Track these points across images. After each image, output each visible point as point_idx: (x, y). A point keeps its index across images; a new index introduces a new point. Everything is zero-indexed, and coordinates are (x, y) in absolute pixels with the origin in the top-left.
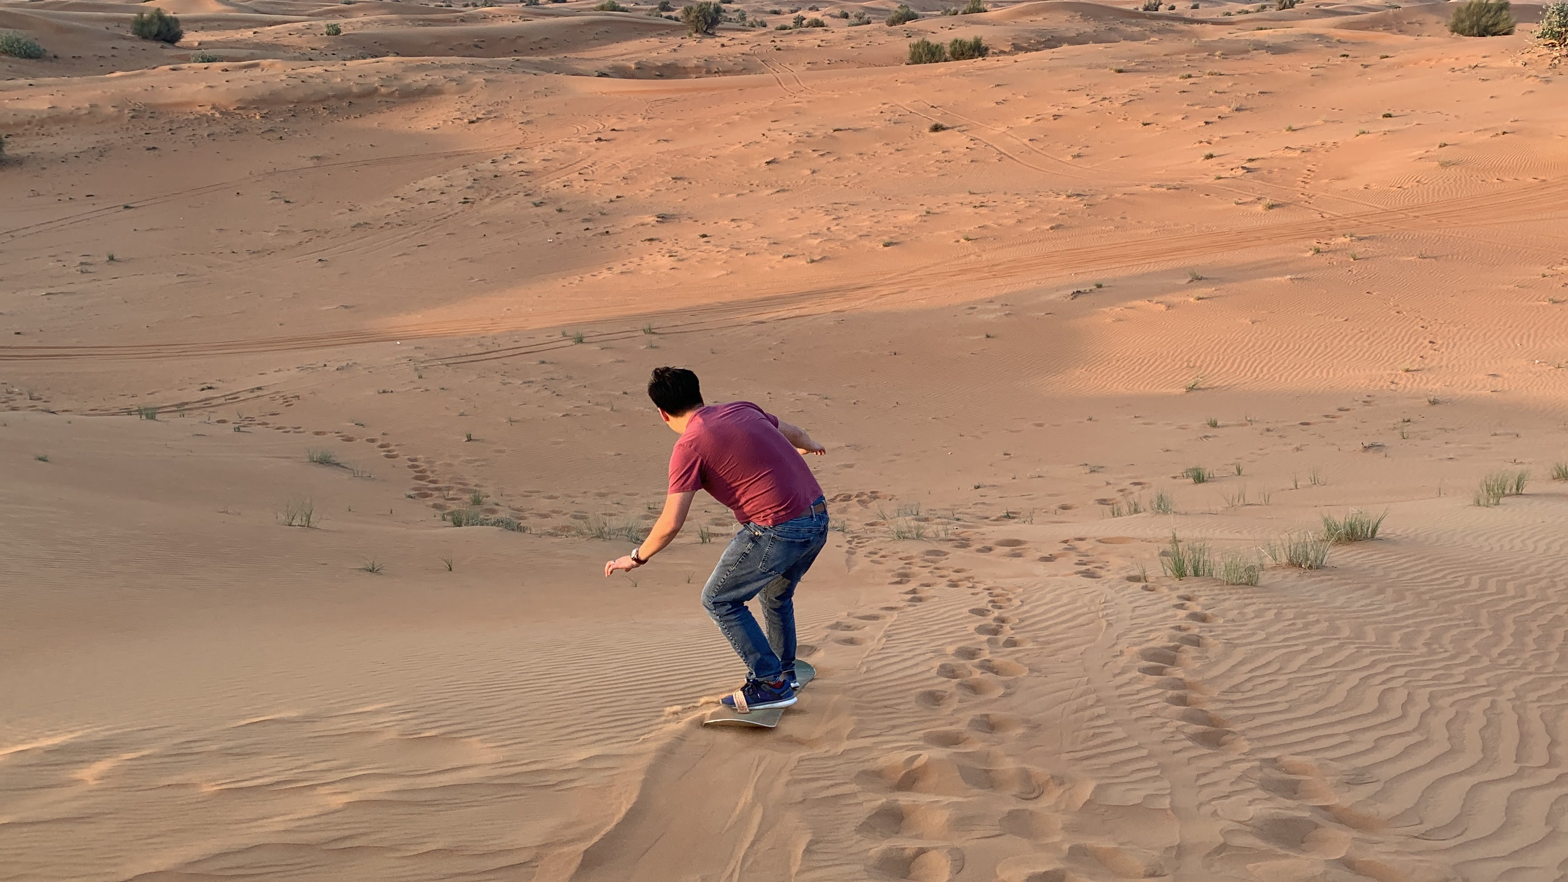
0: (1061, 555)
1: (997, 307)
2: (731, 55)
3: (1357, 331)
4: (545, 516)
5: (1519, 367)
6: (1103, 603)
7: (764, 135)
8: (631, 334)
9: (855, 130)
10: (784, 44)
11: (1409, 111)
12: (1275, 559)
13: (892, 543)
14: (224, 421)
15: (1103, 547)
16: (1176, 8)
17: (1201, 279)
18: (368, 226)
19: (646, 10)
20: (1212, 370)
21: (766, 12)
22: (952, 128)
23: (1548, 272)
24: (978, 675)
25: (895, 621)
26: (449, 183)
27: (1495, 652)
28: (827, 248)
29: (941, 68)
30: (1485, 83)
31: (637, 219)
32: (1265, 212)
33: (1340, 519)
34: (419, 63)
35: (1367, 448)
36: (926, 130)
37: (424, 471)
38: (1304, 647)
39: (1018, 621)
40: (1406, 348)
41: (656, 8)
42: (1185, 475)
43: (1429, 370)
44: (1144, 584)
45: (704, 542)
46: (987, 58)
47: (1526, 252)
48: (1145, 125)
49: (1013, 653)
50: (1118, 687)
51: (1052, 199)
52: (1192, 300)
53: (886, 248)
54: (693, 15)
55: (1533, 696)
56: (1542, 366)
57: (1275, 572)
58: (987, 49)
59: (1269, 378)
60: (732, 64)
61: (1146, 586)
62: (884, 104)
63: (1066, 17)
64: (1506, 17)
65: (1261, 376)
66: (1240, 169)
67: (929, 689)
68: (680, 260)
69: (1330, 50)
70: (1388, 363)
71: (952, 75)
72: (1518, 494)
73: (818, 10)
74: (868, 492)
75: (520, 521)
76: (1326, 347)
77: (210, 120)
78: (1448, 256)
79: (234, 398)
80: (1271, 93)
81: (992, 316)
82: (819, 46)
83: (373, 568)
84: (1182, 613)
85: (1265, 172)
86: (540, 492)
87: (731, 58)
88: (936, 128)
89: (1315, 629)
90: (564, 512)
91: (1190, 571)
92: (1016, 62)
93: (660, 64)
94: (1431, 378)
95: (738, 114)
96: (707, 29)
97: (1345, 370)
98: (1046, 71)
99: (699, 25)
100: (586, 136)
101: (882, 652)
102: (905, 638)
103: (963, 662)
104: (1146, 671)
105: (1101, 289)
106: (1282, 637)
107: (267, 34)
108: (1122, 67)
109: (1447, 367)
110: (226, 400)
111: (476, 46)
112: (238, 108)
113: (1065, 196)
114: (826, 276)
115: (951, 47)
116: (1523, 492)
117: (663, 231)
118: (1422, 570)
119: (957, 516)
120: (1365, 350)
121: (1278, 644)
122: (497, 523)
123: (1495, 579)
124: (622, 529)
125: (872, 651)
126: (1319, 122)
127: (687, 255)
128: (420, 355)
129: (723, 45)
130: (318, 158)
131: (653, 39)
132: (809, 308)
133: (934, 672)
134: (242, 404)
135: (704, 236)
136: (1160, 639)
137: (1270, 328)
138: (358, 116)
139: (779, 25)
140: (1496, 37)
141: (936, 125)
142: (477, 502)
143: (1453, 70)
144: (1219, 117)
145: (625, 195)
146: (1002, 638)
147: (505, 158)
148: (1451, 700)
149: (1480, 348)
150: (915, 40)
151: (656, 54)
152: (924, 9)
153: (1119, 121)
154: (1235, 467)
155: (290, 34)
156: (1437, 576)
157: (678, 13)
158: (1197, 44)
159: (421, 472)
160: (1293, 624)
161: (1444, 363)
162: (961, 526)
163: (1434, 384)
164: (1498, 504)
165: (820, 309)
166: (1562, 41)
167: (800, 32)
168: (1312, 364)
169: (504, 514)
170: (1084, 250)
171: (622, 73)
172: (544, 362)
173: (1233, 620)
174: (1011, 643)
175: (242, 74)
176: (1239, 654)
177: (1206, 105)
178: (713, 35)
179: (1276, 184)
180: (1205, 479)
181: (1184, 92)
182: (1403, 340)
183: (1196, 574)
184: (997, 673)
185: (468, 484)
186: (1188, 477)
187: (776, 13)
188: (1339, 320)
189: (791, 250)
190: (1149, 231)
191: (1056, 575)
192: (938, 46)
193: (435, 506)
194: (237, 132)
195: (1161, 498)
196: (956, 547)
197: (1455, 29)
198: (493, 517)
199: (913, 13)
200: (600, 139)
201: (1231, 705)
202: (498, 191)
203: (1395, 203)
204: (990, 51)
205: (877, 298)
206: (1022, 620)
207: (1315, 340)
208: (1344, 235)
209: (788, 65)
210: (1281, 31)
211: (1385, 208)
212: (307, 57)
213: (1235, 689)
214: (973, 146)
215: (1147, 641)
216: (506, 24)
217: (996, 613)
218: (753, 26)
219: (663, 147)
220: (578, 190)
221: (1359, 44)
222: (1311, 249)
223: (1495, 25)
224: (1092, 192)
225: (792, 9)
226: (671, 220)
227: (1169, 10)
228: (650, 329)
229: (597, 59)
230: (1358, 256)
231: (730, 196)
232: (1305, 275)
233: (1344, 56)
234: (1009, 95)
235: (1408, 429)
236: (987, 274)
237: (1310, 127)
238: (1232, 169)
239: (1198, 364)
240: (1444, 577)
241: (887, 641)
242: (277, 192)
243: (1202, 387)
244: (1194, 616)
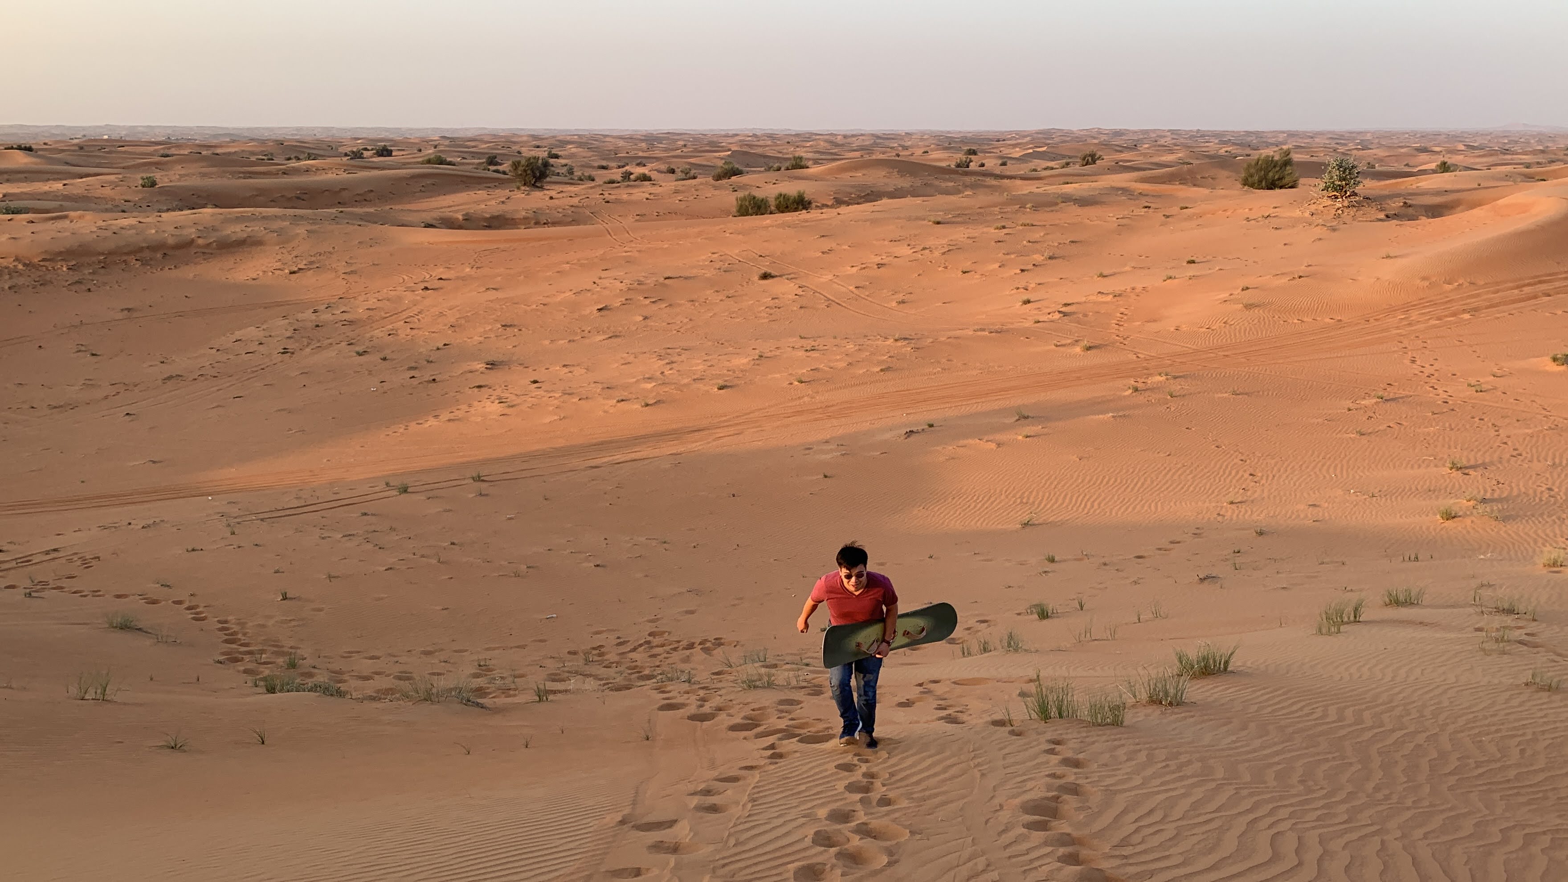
0: (919, 700)
1: (832, 447)
2: (560, 208)
3: (1179, 466)
4: (366, 678)
5: (1336, 498)
6: (973, 751)
7: (594, 283)
8: (458, 483)
9: (686, 278)
10: (613, 197)
11: (1211, 258)
12: (1135, 696)
13: (743, 692)
14: (13, 587)
15: (959, 689)
16: (986, 165)
17: (1028, 417)
18: (181, 378)
19: (472, 164)
20: (1045, 505)
21: (593, 167)
22: (780, 276)
23: (1351, 406)
24: (856, 841)
25: (757, 783)
26: (267, 334)
27: (1370, 786)
28: (661, 392)
29: (767, 220)
30: (1278, 231)
31: (466, 367)
32: (1083, 353)
33: (1193, 654)
34: (239, 215)
35: (1202, 580)
36: (756, 278)
37: (235, 633)
38: (1182, 791)
39: (887, 776)
40: (1228, 481)
41: (483, 163)
42: (1029, 611)
43: (1252, 501)
44: (1011, 728)
45: (540, 700)
46: (812, 211)
47: (1330, 388)
48: (965, 272)
49: (887, 814)
50: (1006, 847)
51: (879, 342)
52: (1020, 438)
53: (721, 391)
54: (521, 168)
55: (1419, 833)
56: (1357, 496)
57: (1136, 710)
58: (810, 203)
59: (1100, 512)
60: (561, 215)
61: (1013, 730)
62: (713, 253)
63: (883, 173)
64: (1290, 171)
65: (1092, 511)
66: (1057, 313)
67: (809, 862)
68: (510, 407)
69: (1133, 202)
70: (1213, 496)
71: (778, 226)
72: (1355, 622)
73: (645, 166)
74: (712, 639)
75: (339, 685)
76: (1152, 482)
77: (13, 272)
78: (1259, 392)
79: (26, 561)
80: (1081, 242)
81: (829, 456)
82: (647, 199)
83: (176, 745)
84: (1055, 759)
85: (1080, 316)
86: (359, 652)
87: (560, 210)
88: (765, 276)
89: (1189, 771)
90: (388, 672)
91: (1054, 712)
92: (839, 214)
93: (488, 216)
94: (1254, 510)
95: (568, 263)
96: (535, 182)
97: (1172, 504)
98: (868, 223)
99: (527, 178)
100: (413, 285)
101: (750, 819)
102: (771, 802)
103: (839, 827)
104: (1029, 826)
105: (932, 429)
106: (1158, 781)
107: (78, 186)
108: (939, 219)
109: (1269, 498)
110: (17, 563)
111: (298, 198)
112: (44, 260)
113: (892, 340)
114: (661, 419)
115: (776, 200)
116: (1361, 620)
117: (492, 377)
118: (1279, 703)
119: (805, 661)
120: (1189, 483)
121: (1156, 789)
122: (314, 689)
123: (1352, 709)
124: (451, 690)
125: (738, 818)
126: (1127, 268)
127: (518, 401)
128: (234, 510)
129: (551, 198)
130: (129, 310)
131: (480, 192)
132: (645, 451)
133: (808, 841)
134: (34, 567)
135: (535, 382)
136: (1038, 790)
137: (1097, 464)
138: (173, 267)
139: (607, 179)
140: (1283, 190)
141: (765, 273)
142: (292, 665)
143: (1248, 220)
144: (1034, 265)
145: (452, 342)
146: (875, 796)
147: (327, 308)
148: (1342, 841)
149: (1298, 479)
150: (741, 194)
151: (483, 206)
152: (748, 166)
153: (940, 269)
154: (1076, 602)
155: (102, 186)
156: (1295, 708)
157: (506, 166)
158: (1009, 197)
159: (232, 634)
160: (1167, 766)
161: (1266, 494)
162: (811, 672)
163: (1258, 515)
164: (1339, 632)
165: (656, 452)
166: (1343, 193)
167: (628, 186)
168: (1140, 498)
169: (321, 678)
170: (914, 391)
171: (450, 224)
172: (365, 514)
173: (1106, 765)
174: (885, 801)
175: (49, 225)
176: (1121, 801)
177: (1020, 254)
178: (541, 188)
179: (1092, 326)
180: (1049, 614)
181: (999, 242)
182: (1224, 473)
183: (1061, 716)
184: (875, 837)
185: (283, 646)
186: (1032, 613)
187: (603, 168)
188: (1162, 455)
189: (624, 394)
190: (975, 373)
191: (917, 722)
192: (763, 200)
193: (246, 671)
194: (41, 285)
195: (1011, 637)
196: (809, 694)
197: (1245, 183)
198: (310, 682)
199: (738, 169)
200: (426, 288)
201: (1124, 861)
202: (319, 341)
203: (1205, 343)
204: (814, 205)
205: (714, 440)
206: (892, 775)
207: (1140, 475)
208: (1160, 374)
209: (616, 217)
210: (1086, 185)
211: (1196, 348)
212: (120, 209)
213: (1124, 843)
214: (802, 293)
215: (1025, 792)
216: (330, 176)
217: (864, 768)
218: (581, 180)
219: (493, 295)
220: (403, 338)
221: (1159, 196)
222: (1129, 388)
223: (1280, 179)
224: (919, 336)
225: (620, 164)
226: (501, 367)
227: (980, 166)
228: (479, 477)
229: (424, 211)
230: (1174, 394)
231: (563, 342)
232: (1127, 413)
233: (1146, 207)
234: (834, 245)
235: (1239, 560)
236: (821, 416)
237: (1119, 273)
238: (1049, 314)
239: (1031, 500)
240: (1301, 709)
241: (753, 806)
242: (82, 345)
243: (1036, 522)
244: (1067, 762)
